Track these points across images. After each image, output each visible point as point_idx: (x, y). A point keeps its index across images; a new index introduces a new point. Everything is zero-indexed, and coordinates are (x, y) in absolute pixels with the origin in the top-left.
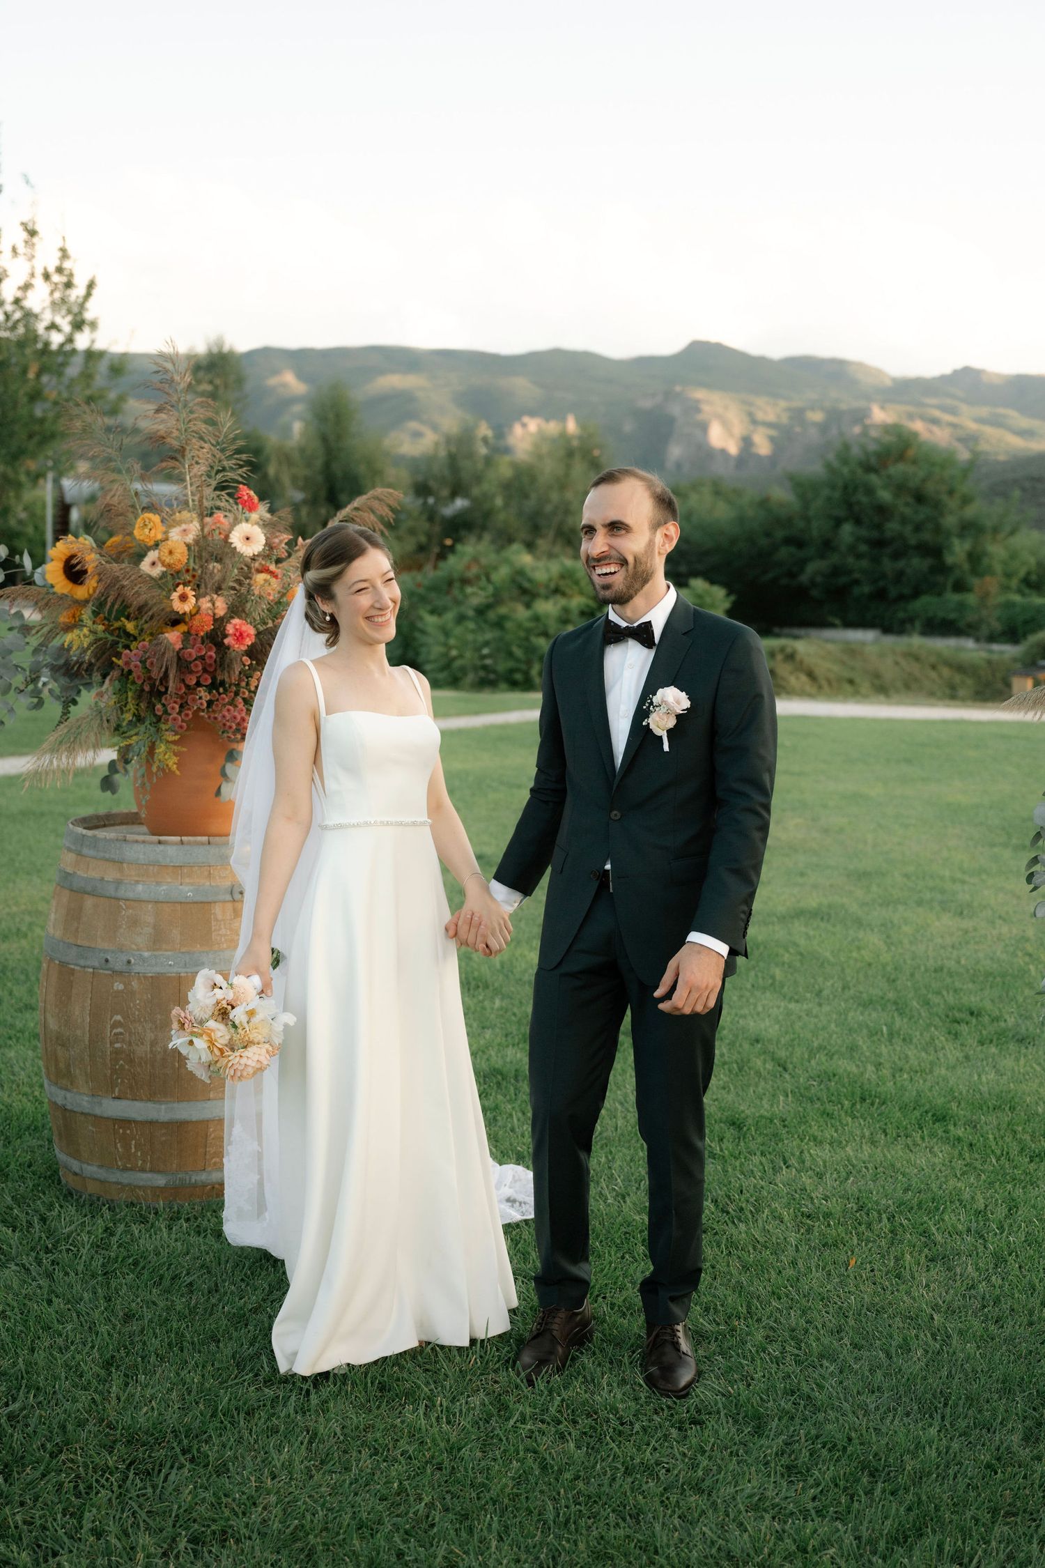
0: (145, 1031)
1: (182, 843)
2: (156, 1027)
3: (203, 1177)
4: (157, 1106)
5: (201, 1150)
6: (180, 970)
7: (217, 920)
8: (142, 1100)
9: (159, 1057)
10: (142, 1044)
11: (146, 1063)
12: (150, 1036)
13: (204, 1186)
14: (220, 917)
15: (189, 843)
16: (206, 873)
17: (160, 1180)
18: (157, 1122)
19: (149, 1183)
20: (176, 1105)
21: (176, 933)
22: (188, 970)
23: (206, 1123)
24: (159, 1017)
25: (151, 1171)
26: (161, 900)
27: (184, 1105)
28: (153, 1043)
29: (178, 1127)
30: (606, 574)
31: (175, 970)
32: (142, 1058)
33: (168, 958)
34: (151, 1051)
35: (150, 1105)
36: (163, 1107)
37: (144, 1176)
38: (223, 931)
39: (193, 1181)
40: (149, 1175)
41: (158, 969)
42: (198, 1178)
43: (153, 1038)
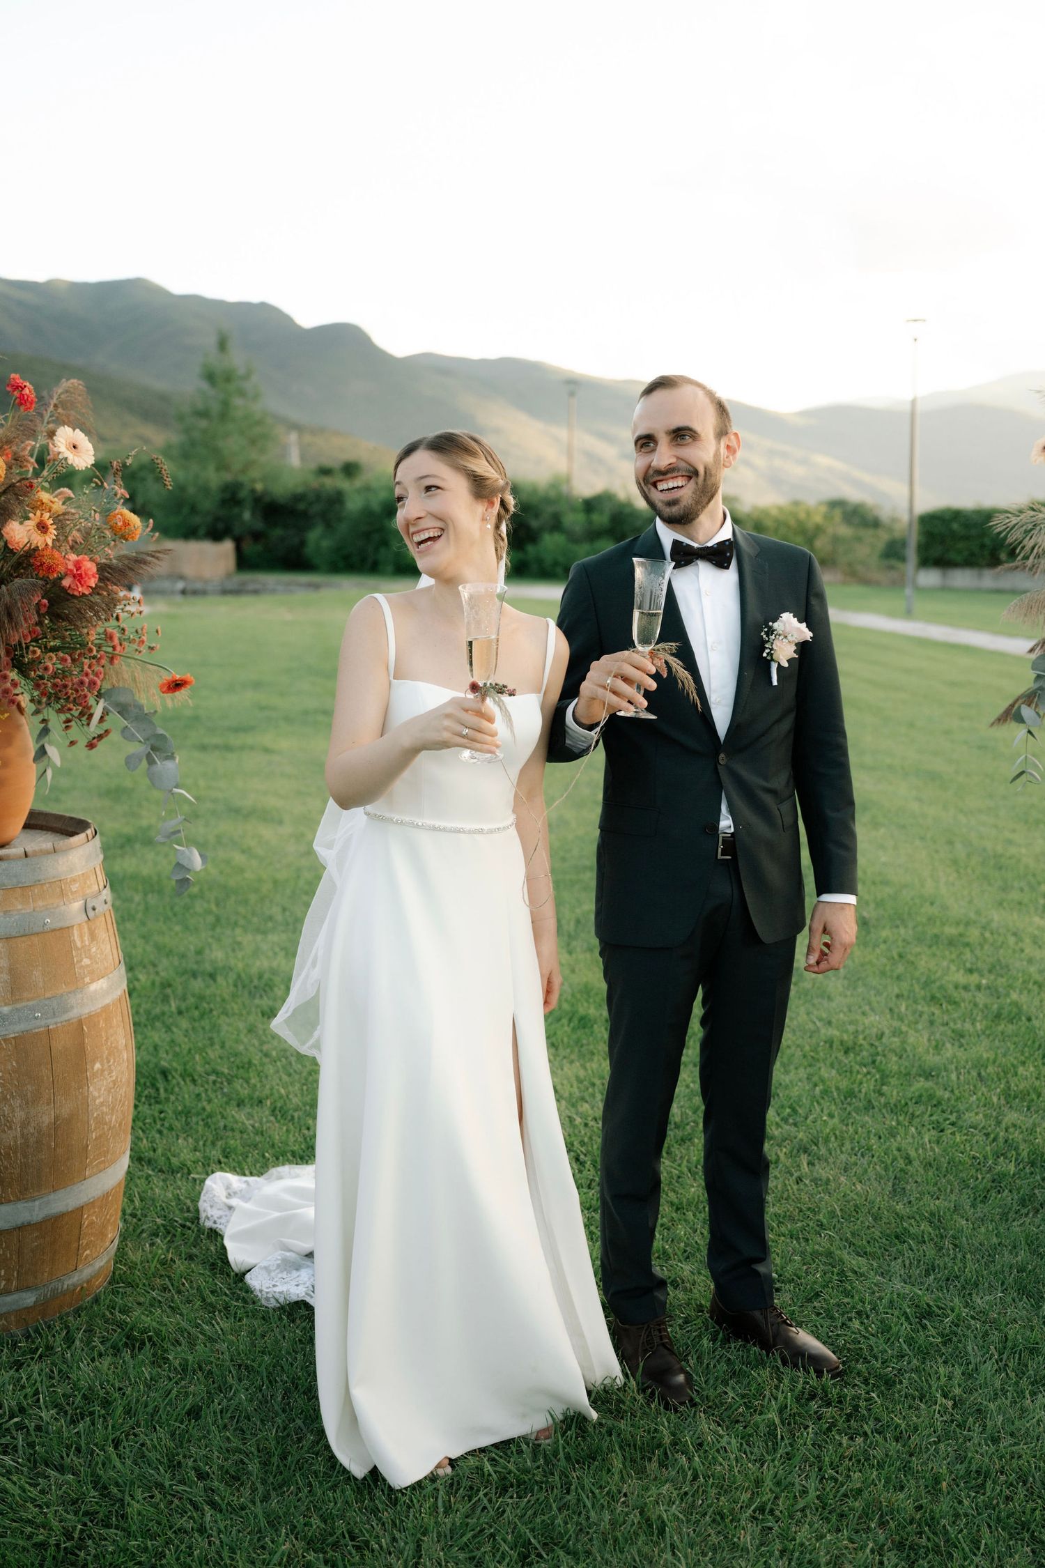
0: (13, 1111)
1: (26, 856)
2: (27, 1103)
3: (75, 1279)
4: (30, 1204)
5: (75, 1245)
6: (49, 1021)
7: (77, 949)
8: (10, 1201)
9: (32, 1140)
10: (10, 1128)
11: (15, 1153)
12: (19, 1115)
13: (75, 1286)
14: (79, 944)
15: (35, 854)
16: (58, 890)
17: (29, 1299)
18: (29, 1224)
19: (14, 1307)
20: (52, 1197)
21: (37, 973)
22: (58, 1020)
23: (80, 1210)
24: (29, 1088)
25: (18, 1290)
26: (14, 934)
27: (61, 1193)
28: (24, 1124)
29: (53, 1224)
30: (673, 488)
31: (43, 1023)
32: (10, 1148)
33: (33, 1009)
34: (22, 1135)
35: (20, 1205)
36: (37, 1203)
37: (9, 1299)
38: (86, 961)
39: (65, 1287)
40: (15, 1296)
41: (22, 1027)
42: (70, 1282)
43: (24, 1116)
